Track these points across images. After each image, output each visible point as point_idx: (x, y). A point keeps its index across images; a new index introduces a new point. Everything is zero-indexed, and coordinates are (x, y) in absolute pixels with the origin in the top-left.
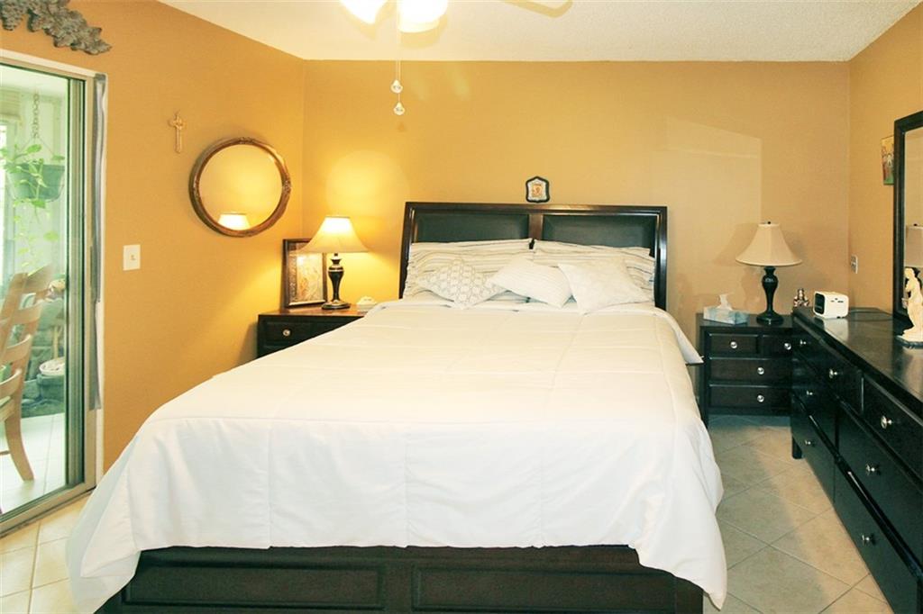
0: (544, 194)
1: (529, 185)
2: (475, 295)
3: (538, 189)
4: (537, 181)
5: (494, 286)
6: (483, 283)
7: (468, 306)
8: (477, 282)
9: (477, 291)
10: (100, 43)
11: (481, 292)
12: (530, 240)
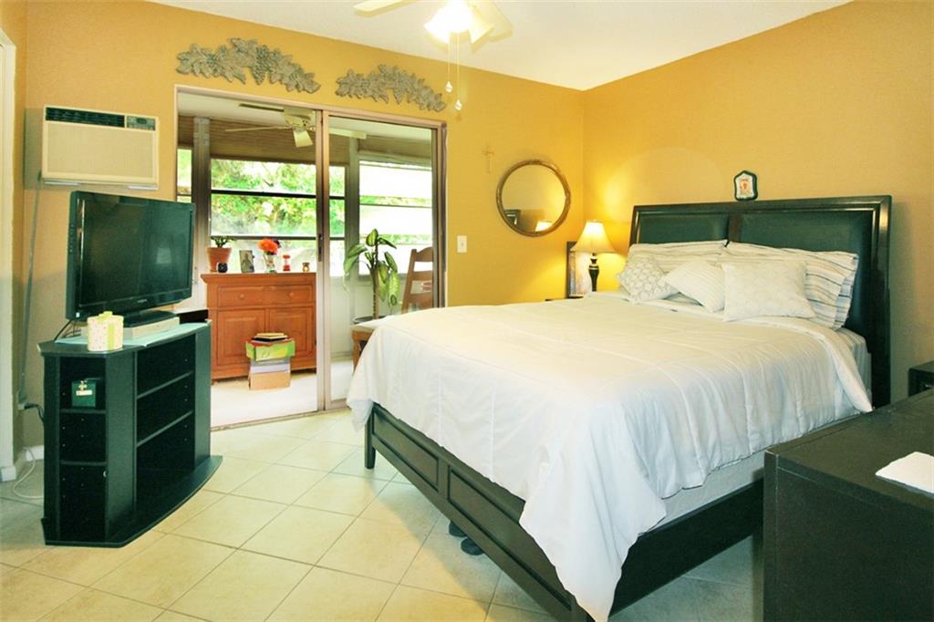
0: (752, 191)
1: (737, 181)
2: (646, 291)
3: (745, 185)
4: (744, 176)
5: (667, 285)
6: (657, 281)
7: (639, 301)
8: (652, 279)
9: (648, 287)
10: (440, 103)
11: (653, 289)
12: (726, 241)
